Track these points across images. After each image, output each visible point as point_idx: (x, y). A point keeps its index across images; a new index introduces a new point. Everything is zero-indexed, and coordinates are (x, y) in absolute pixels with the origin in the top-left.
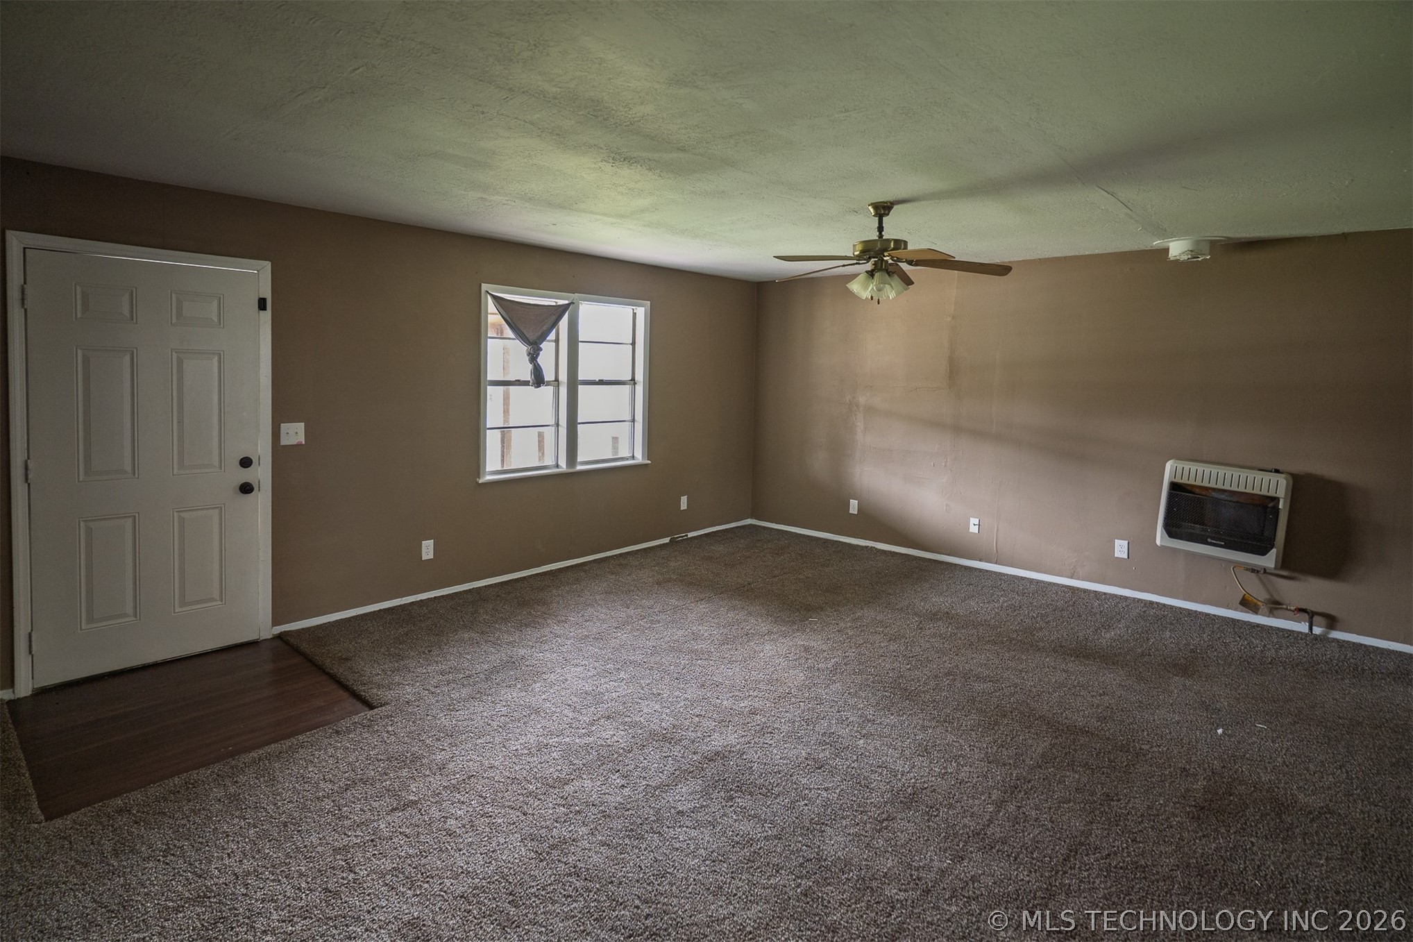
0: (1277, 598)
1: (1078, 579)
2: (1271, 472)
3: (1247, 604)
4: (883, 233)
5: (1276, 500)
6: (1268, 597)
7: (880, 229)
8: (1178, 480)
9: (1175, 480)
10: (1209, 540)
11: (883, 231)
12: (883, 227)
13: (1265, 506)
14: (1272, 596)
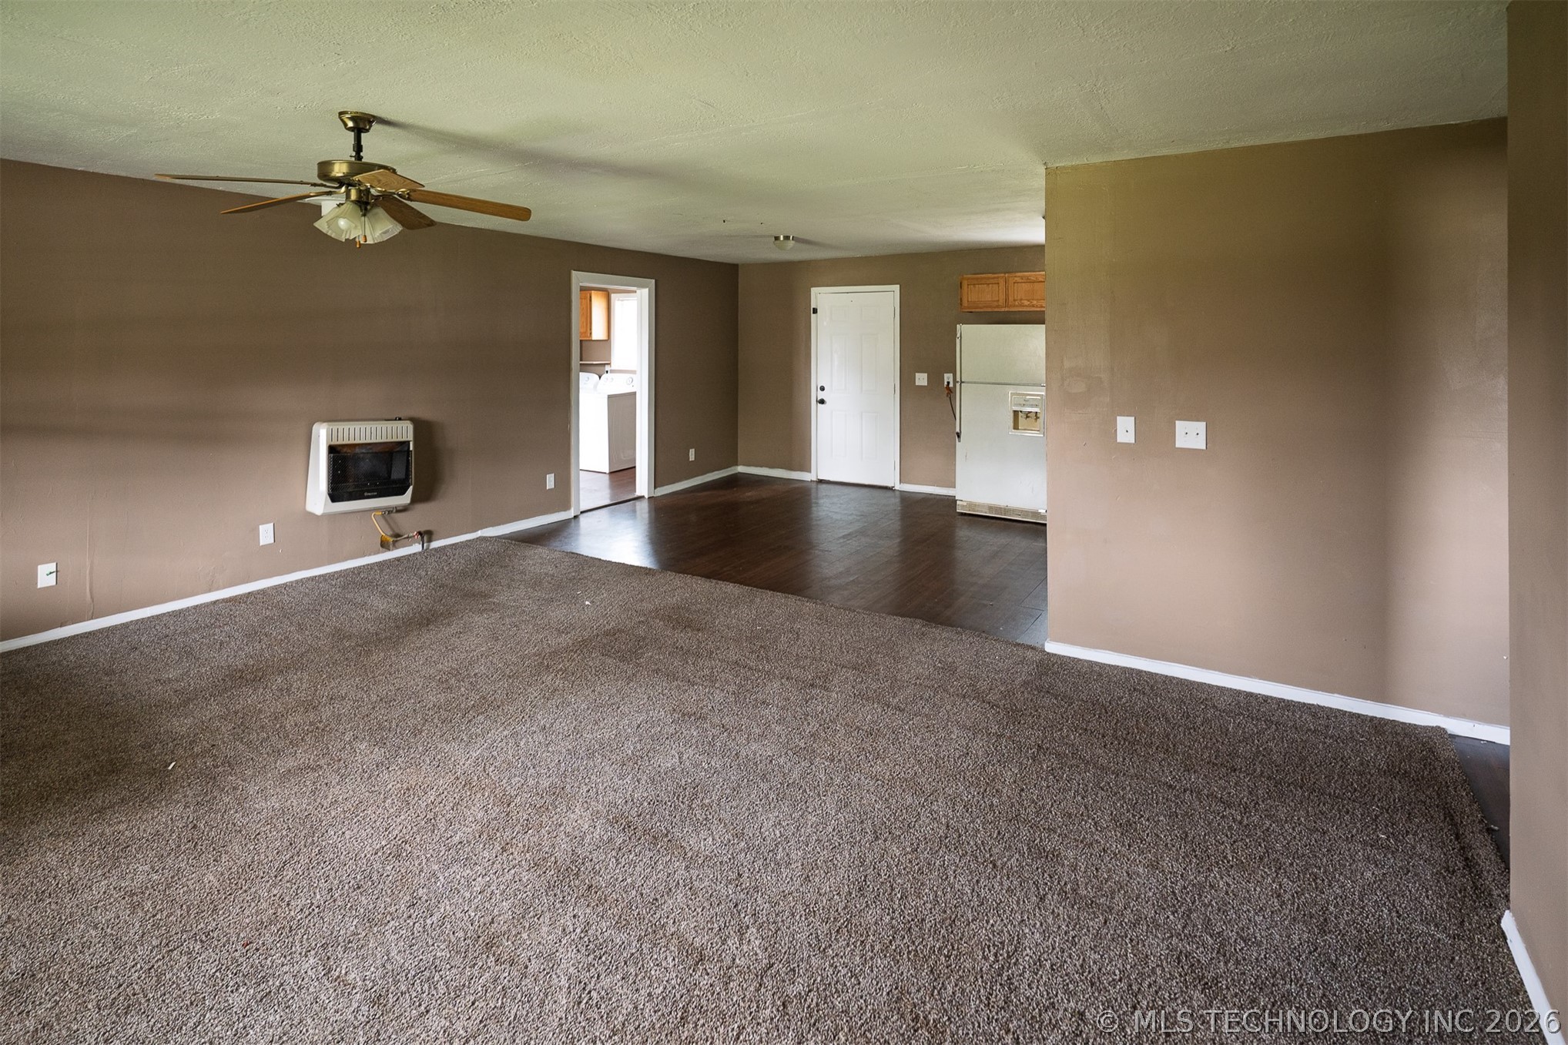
0: (397, 531)
1: (218, 589)
2: (396, 420)
3: (385, 545)
4: (362, 154)
5: (409, 442)
6: (391, 533)
7: (358, 148)
8: (335, 442)
9: (333, 443)
10: (366, 494)
11: (362, 151)
12: (362, 146)
13: (392, 451)
14: (394, 531)
